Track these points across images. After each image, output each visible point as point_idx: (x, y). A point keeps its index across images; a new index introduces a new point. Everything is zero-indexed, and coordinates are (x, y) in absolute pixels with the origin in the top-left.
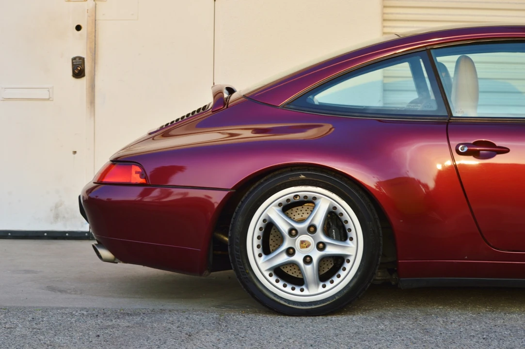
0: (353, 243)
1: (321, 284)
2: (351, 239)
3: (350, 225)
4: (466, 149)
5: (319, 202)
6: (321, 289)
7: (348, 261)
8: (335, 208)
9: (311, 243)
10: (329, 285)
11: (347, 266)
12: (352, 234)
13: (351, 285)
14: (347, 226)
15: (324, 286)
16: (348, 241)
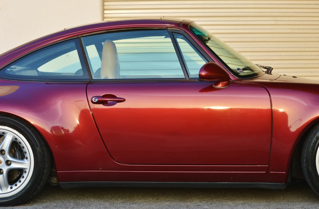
0: (28, 161)
1: (10, 186)
2: (27, 158)
3: (26, 150)
4: (97, 100)
5: (6, 136)
6: (9, 190)
7: (25, 172)
8: (16, 139)
9: (2, 160)
10: (14, 187)
11: (25, 175)
12: (27, 155)
13: (27, 187)
14: (24, 150)
15: (11, 188)
16: (25, 160)
